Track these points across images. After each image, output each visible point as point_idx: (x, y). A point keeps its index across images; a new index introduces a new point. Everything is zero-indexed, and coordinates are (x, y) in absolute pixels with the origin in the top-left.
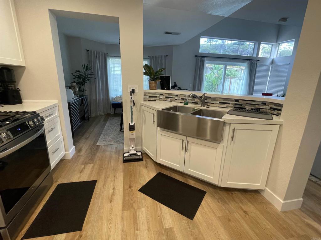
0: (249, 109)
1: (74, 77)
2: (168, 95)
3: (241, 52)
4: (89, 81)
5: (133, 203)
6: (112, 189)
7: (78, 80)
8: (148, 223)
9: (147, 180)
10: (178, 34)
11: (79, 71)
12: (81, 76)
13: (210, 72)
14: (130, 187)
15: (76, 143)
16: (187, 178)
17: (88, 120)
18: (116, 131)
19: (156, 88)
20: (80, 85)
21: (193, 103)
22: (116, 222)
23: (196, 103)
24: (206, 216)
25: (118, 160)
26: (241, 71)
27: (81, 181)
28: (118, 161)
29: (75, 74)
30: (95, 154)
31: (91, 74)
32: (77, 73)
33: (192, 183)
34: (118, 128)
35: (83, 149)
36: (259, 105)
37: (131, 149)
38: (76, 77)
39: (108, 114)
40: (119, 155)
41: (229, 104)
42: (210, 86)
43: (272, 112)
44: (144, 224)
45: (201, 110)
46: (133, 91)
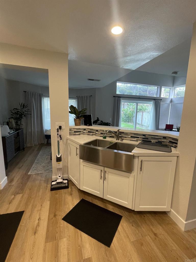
0: (154, 142)
1: (12, 114)
2: (90, 130)
3: (149, 92)
4: (25, 117)
5: (56, 234)
6: (38, 219)
7: (15, 116)
8: (68, 254)
9: (71, 207)
10: (98, 80)
11: (16, 109)
12: (18, 113)
13: (127, 107)
14: (55, 216)
15: (9, 173)
16: (106, 203)
17: (23, 150)
18: (47, 160)
19: (80, 124)
20: (17, 120)
21: (110, 137)
22: (37, 256)
23: (113, 137)
24: (122, 242)
25: (46, 188)
26: (150, 106)
27: (8, 213)
28: (46, 190)
29: (13, 111)
30: (26, 184)
31: (28, 110)
32: (14, 110)
33: (111, 208)
34: (49, 156)
35: (15, 178)
36: (161, 139)
37: (59, 178)
38: (13, 114)
39: (41, 143)
40: (47, 184)
41: (138, 138)
42: (127, 118)
43: (171, 144)
44: (65, 256)
45: (116, 143)
46: (60, 127)
